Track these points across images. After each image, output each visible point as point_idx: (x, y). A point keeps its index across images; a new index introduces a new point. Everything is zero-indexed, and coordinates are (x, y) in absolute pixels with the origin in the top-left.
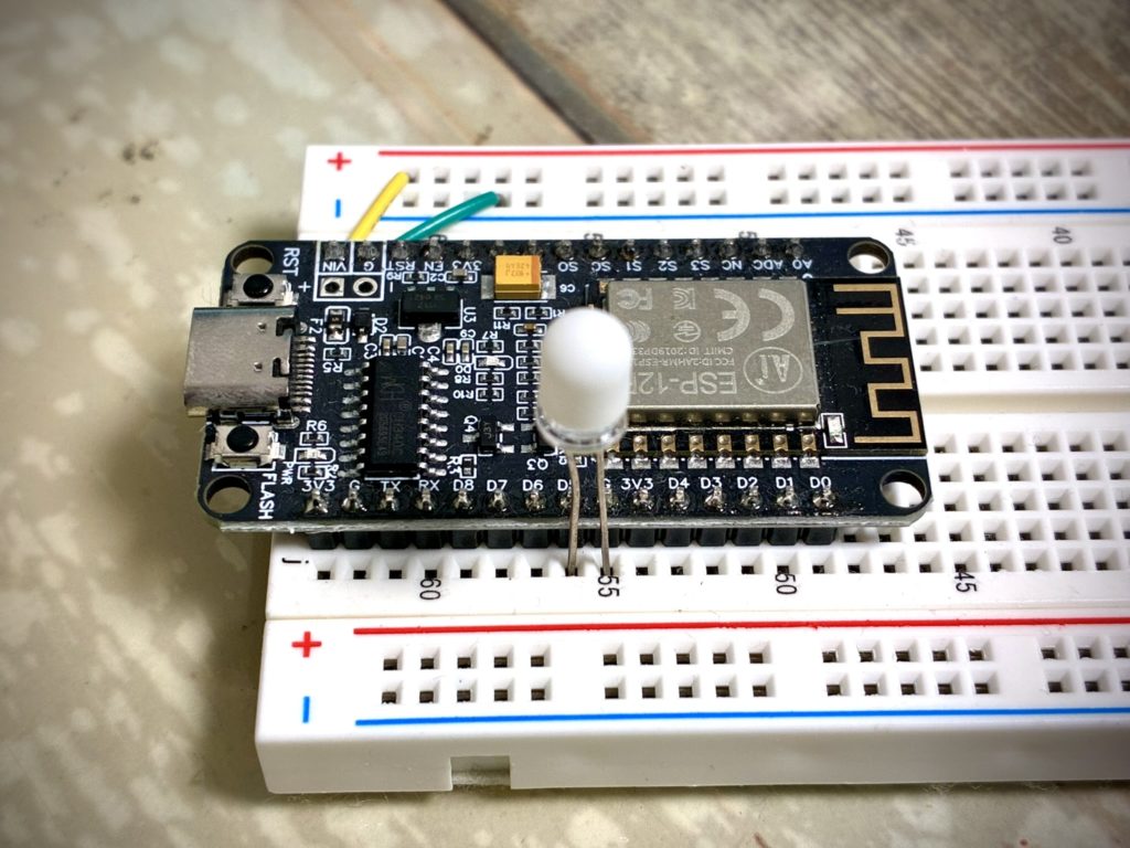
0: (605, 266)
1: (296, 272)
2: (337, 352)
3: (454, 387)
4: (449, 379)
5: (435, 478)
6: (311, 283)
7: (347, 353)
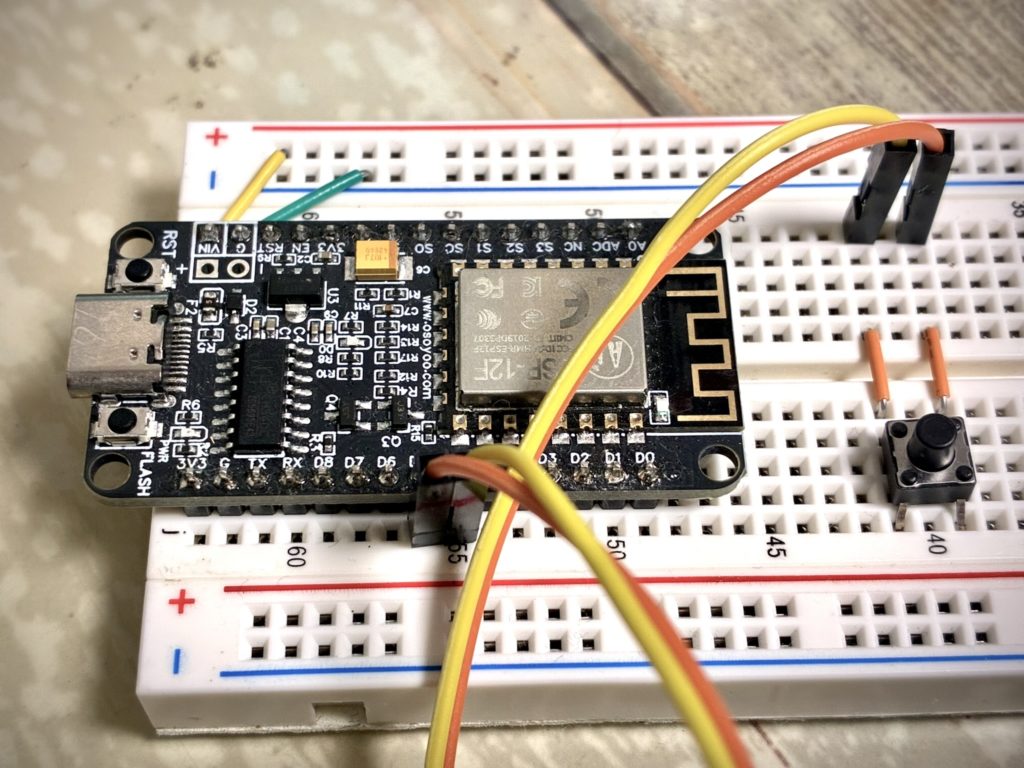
0: (458, 248)
1: (174, 254)
2: (211, 332)
3: (317, 366)
4: (313, 359)
5: (297, 455)
6: (187, 264)
7: (220, 334)
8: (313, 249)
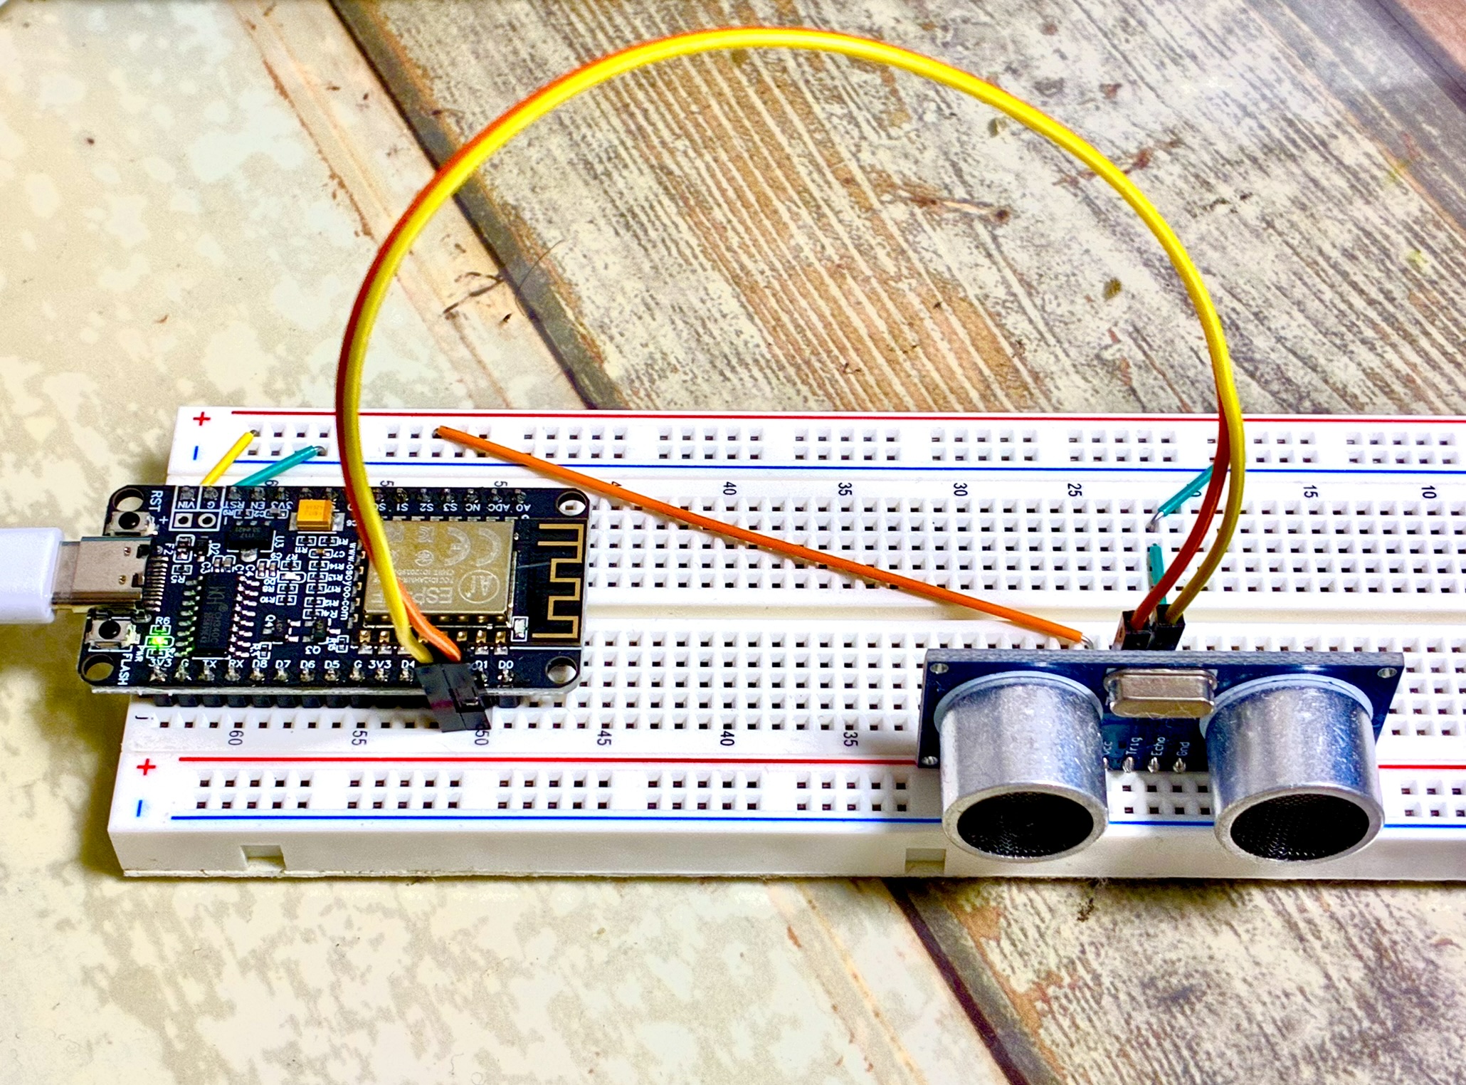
0: (381, 507)
1: (159, 509)
2: (182, 568)
3: (262, 594)
4: (259, 589)
5: (240, 658)
6: (168, 517)
7: (189, 569)
8: (268, 506)
